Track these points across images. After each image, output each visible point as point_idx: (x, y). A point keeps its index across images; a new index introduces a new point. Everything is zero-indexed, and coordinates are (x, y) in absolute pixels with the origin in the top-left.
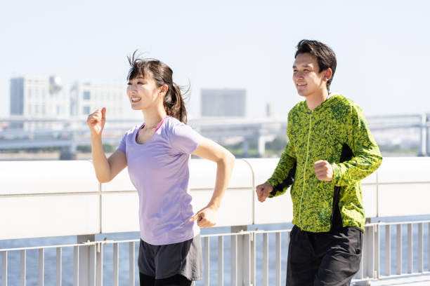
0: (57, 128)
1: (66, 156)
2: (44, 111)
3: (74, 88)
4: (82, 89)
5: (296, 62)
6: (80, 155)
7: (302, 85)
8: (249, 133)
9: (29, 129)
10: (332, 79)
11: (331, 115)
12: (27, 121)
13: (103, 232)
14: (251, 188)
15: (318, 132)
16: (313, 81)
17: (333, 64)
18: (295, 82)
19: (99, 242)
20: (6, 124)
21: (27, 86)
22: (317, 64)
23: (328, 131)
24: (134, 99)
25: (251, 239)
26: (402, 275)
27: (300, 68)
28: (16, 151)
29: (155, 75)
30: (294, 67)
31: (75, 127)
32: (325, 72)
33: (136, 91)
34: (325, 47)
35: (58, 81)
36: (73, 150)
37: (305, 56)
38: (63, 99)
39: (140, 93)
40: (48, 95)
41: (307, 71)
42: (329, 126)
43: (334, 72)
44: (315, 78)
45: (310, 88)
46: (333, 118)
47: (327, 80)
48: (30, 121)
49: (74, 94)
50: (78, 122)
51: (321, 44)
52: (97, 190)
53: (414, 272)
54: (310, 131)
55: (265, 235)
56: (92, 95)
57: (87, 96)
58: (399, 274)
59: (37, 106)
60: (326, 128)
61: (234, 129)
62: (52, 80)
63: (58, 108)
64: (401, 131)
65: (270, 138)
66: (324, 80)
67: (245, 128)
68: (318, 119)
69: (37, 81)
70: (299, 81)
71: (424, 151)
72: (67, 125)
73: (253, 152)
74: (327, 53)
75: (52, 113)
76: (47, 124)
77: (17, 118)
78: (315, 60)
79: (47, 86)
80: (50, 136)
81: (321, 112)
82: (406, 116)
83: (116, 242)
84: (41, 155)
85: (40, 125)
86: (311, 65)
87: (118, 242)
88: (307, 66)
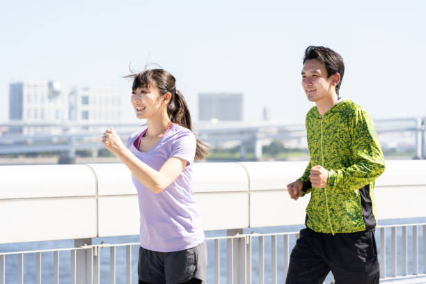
0: (56, 132)
1: (65, 160)
2: (43, 117)
3: (73, 93)
4: (81, 93)
5: (305, 68)
6: (79, 159)
7: (311, 91)
8: (246, 137)
9: (29, 133)
10: (340, 84)
11: (339, 119)
12: (26, 125)
13: (100, 236)
14: (245, 191)
15: (328, 136)
16: (322, 87)
17: (341, 68)
18: (305, 87)
19: (96, 246)
20: (5, 129)
21: (26, 91)
22: (325, 70)
23: (337, 135)
24: (139, 108)
25: (247, 242)
26: (397, 277)
27: (308, 74)
28: (15, 155)
29: (158, 84)
30: (302, 73)
31: (73, 131)
32: (333, 76)
33: (140, 100)
34: (333, 52)
35: (57, 86)
36: (72, 155)
37: (313, 62)
38: (61, 104)
39: (144, 102)
40: (47, 100)
41: (316, 76)
42: (338, 130)
43: (342, 76)
44: (324, 84)
45: (319, 93)
46: (341, 122)
47: (336, 84)
48: (29, 126)
49: (72, 98)
50: (77, 126)
51: (328, 49)
52: (94, 194)
53: (409, 274)
54: (322, 136)
55: (260, 238)
56: (91, 100)
57: (86, 100)
58: (394, 276)
59: (36, 110)
60: (335, 132)
61: (231, 134)
62: (50, 85)
63: (57, 112)
64: (397, 134)
65: (267, 142)
66: (333, 85)
67: (242, 132)
68: (328, 124)
69: (35, 86)
70: (308, 87)
71: (419, 154)
72: (66, 129)
73: (250, 156)
74: (335, 59)
75: (50, 118)
76: (46, 129)
77: (16, 122)
78: (323, 66)
79: (46, 91)
80: (48, 141)
81: (330, 117)
82: (402, 120)
83: (112, 245)
84: (40, 159)
85: (39, 129)
86: (319, 71)
87: (115, 245)
88: (315, 72)
